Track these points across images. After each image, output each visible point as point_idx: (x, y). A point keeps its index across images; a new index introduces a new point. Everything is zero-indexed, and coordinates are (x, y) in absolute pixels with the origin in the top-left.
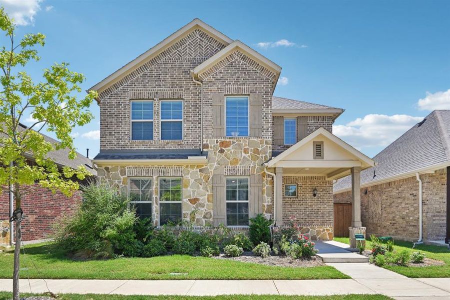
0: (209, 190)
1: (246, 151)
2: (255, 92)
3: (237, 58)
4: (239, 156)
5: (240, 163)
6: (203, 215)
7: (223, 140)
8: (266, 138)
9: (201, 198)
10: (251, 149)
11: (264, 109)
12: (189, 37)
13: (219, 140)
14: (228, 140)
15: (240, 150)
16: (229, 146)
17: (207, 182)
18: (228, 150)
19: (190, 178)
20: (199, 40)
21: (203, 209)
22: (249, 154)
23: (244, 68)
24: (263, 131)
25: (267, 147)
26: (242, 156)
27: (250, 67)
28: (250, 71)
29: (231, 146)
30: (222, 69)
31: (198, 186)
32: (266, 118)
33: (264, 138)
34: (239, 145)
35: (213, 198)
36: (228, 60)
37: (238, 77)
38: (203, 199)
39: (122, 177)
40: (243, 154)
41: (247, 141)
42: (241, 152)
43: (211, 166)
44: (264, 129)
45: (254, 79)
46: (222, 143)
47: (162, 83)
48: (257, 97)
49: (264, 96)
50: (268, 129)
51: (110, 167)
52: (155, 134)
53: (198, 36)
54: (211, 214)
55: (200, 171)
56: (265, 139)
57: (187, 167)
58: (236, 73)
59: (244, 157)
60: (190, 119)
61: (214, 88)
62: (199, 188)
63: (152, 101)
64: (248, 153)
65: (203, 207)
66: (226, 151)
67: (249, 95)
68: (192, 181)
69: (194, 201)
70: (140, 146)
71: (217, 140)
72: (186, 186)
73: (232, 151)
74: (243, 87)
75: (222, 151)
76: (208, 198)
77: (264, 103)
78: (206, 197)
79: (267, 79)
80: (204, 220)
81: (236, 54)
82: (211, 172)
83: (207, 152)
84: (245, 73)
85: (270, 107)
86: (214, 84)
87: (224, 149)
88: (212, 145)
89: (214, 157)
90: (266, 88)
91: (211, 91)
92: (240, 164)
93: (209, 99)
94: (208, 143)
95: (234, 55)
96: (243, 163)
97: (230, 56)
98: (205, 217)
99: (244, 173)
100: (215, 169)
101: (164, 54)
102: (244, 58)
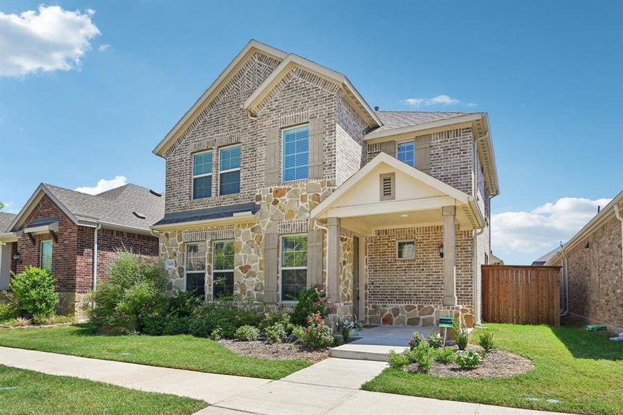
0: (261, 255)
1: (303, 199)
2: (315, 117)
3: (294, 76)
4: (295, 207)
5: (296, 215)
6: (254, 287)
7: (277, 187)
8: (328, 177)
9: (253, 265)
10: (310, 196)
11: (327, 137)
12: (247, 65)
13: (272, 188)
14: (282, 187)
15: (297, 199)
16: (284, 195)
17: (259, 244)
18: (283, 200)
19: (242, 240)
20: (258, 65)
21: (254, 279)
22: (308, 203)
23: (303, 88)
24: (324, 169)
25: (329, 189)
26: (298, 206)
27: (310, 85)
28: (309, 89)
29: (287, 194)
30: (277, 96)
31: (250, 249)
32: (329, 150)
33: (325, 178)
34: (295, 192)
35: (265, 265)
36: (284, 82)
37: (296, 102)
38: (255, 266)
39: (179, 244)
40: (300, 204)
41: (305, 184)
42: (298, 201)
43: (264, 222)
44: (326, 166)
45: (314, 100)
46: (276, 191)
47: (221, 127)
48: (317, 123)
49: (327, 119)
50: (331, 165)
51: (169, 233)
52: (213, 190)
53: (256, 60)
54: (262, 285)
55: (252, 231)
56: (327, 180)
57: (238, 226)
58: (293, 97)
59: (301, 207)
60: (247, 166)
61: (269, 122)
62: (250, 252)
63: (211, 151)
64: (306, 202)
65: (255, 276)
66: (280, 202)
67: (308, 122)
68: (244, 243)
69: (245, 269)
70: (199, 205)
71: (271, 189)
72: (238, 251)
73: (288, 200)
74: (301, 113)
75: (276, 202)
76: (260, 265)
77: (326, 129)
78: (258, 263)
79: (331, 95)
80: (255, 293)
81: (293, 71)
82: (264, 230)
83: (260, 205)
84: (304, 94)
85: (333, 133)
86: (269, 117)
87: (278, 199)
88: (266, 196)
89: (267, 211)
90: (329, 108)
91: (265, 126)
92: (297, 218)
93: (264, 137)
94: (261, 193)
95: (291, 73)
96: (300, 215)
97: (287, 75)
98: (256, 290)
99: (301, 230)
100: (267, 227)
101: (223, 92)
102: (302, 76)
